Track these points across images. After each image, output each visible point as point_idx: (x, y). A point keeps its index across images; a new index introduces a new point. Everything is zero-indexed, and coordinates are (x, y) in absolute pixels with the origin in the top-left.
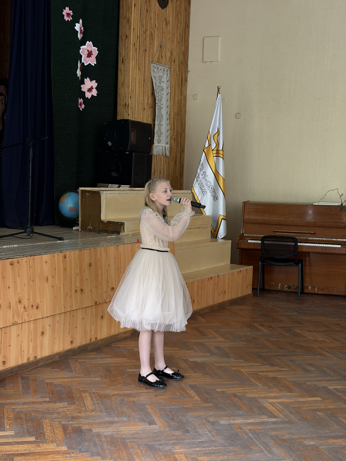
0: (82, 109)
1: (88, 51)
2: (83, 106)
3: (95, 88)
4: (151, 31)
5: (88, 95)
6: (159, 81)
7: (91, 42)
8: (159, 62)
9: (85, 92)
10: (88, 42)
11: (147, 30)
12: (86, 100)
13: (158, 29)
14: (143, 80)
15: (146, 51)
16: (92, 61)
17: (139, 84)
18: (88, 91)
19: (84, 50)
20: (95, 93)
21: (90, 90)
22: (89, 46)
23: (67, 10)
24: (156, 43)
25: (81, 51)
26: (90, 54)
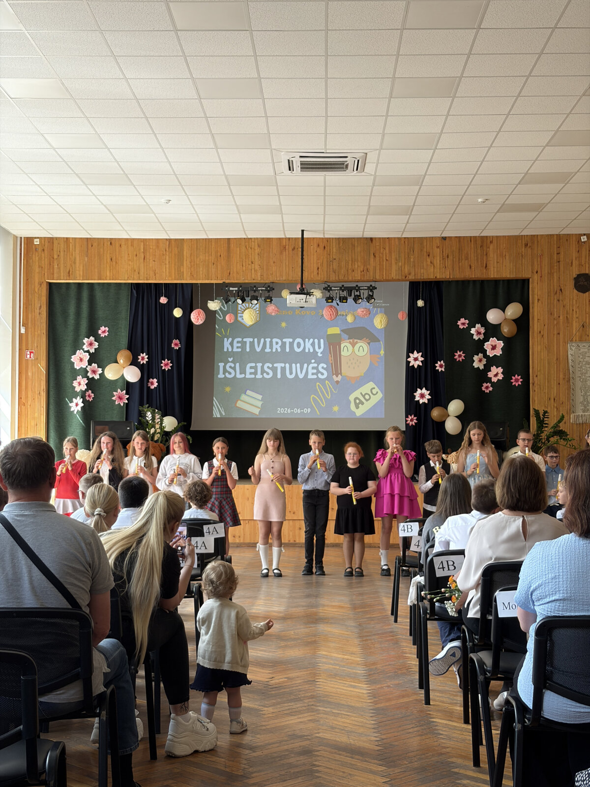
0: (490, 391)
1: (492, 345)
2: (491, 389)
3: (502, 373)
4: (567, 317)
5: (495, 380)
6: (581, 357)
7: (495, 338)
8: (581, 340)
9: (491, 378)
10: (491, 338)
11: (559, 317)
12: (493, 384)
13: (578, 312)
14: (555, 359)
15: (559, 334)
16: (498, 352)
17: (549, 363)
18: (494, 376)
19: (487, 346)
20: (500, 377)
21: (496, 375)
22: (493, 341)
23: (462, 320)
24: (575, 324)
25: (485, 347)
26: (494, 348)
